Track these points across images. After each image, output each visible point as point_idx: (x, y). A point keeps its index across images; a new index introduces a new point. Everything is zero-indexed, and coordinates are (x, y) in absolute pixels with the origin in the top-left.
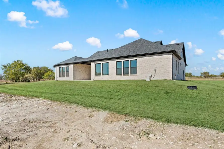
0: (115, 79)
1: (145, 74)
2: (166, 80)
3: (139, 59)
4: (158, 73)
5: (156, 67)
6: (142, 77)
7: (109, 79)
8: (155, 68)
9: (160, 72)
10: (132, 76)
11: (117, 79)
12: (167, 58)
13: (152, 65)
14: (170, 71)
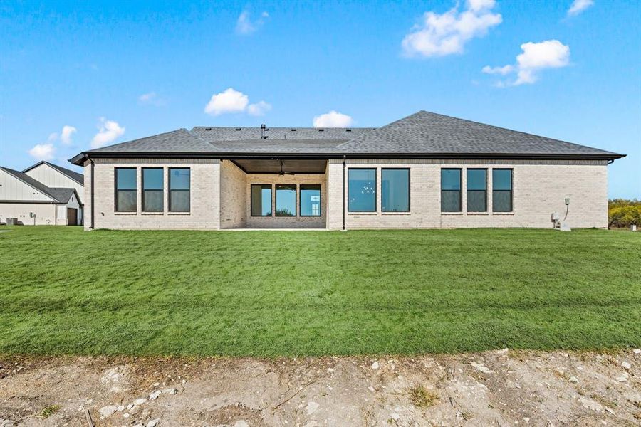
0: (438, 227)
1: (538, 212)
2: (594, 228)
3: (520, 169)
4: (575, 212)
5: (570, 195)
6: (528, 221)
7: (414, 226)
8: (567, 197)
9: (579, 208)
10: (497, 217)
11: (445, 226)
12: (598, 173)
13: (557, 187)
14: (604, 206)
